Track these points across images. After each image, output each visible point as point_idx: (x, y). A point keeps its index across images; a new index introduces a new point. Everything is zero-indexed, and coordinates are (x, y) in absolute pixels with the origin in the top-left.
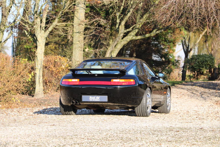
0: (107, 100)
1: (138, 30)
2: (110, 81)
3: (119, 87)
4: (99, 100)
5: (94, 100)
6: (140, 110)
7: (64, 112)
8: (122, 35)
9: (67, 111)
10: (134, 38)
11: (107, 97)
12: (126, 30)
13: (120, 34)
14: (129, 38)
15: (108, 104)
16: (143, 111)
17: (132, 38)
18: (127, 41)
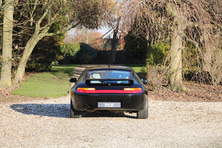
0: (120, 106)
1: (50, 27)
2: (123, 89)
3: (130, 95)
4: (113, 106)
5: (108, 107)
6: (143, 114)
7: (74, 115)
8: (38, 32)
9: (77, 115)
10: (47, 35)
11: (120, 103)
12: (41, 28)
13: (37, 31)
14: (43, 35)
15: (120, 109)
16: (145, 114)
17: (45, 34)
18: (41, 37)
